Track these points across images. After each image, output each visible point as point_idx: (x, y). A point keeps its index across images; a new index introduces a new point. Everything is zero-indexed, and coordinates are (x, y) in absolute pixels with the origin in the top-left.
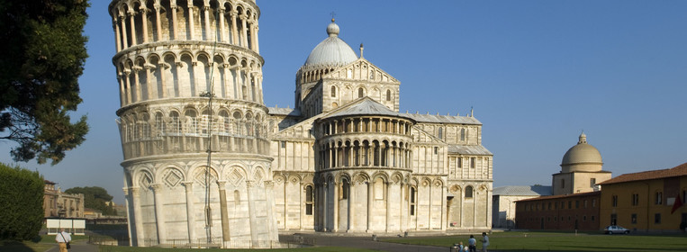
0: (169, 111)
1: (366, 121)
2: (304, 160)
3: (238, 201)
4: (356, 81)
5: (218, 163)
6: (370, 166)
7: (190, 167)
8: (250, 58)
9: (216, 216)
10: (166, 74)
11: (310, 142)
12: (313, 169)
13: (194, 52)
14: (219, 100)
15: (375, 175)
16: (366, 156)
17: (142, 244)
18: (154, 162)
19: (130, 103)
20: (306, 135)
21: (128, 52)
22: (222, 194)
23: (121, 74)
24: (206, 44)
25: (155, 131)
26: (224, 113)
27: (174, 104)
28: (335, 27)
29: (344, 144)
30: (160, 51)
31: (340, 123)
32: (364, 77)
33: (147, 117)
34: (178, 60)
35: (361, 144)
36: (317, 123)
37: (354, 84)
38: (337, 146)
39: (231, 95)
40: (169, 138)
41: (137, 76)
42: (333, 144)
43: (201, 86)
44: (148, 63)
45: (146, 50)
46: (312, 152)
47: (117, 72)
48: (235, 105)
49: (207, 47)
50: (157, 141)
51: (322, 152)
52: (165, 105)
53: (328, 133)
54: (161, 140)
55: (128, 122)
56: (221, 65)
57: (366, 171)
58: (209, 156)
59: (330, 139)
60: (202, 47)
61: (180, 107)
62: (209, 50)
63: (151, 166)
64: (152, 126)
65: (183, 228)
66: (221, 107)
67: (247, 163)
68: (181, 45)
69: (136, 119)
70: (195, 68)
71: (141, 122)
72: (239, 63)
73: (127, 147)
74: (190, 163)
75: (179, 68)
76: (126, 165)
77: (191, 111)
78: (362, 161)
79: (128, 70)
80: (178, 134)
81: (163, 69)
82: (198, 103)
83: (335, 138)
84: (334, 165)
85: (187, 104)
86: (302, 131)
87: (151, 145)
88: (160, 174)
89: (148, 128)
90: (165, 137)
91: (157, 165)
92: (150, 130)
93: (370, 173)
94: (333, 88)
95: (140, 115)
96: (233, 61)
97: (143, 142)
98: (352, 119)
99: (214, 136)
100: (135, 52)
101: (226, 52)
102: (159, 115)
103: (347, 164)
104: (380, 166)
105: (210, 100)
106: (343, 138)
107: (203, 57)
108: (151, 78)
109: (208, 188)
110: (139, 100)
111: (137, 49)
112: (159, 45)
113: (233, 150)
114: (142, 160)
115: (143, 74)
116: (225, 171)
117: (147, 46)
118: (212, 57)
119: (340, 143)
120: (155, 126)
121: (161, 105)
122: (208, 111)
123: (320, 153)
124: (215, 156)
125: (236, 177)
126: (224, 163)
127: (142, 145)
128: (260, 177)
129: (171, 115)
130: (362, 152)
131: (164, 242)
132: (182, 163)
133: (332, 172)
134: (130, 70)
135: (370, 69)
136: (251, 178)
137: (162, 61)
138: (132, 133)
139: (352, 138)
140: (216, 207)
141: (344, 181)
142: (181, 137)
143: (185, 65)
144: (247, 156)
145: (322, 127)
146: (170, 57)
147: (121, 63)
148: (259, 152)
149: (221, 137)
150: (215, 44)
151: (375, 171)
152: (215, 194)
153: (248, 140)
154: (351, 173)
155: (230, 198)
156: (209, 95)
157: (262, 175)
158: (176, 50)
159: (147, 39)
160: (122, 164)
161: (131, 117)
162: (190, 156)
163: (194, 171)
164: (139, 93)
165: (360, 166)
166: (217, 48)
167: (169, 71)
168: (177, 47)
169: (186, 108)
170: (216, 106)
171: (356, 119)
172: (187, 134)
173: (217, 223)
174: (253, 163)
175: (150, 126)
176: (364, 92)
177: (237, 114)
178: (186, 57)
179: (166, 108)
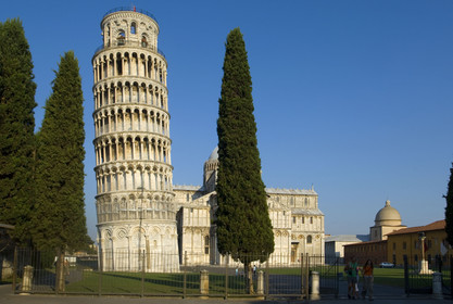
0: (121, 198)
3: (156, 246)
5: (145, 225)
7: (131, 227)
8: (165, 167)
10: (121, 177)
13: (135, 166)
14: (147, 191)
17: (104, 270)
18: (113, 225)
19: (102, 193)
21: (102, 166)
22: (147, 242)
23: (98, 177)
24: (141, 161)
25: (114, 208)
26: (150, 198)
27: (124, 194)
30: (118, 165)
33: (110, 201)
34: (127, 170)
39: (154, 188)
40: (120, 212)
41: (106, 178)
43: (138, 184)
44: (111, 172)
45: (110, 165)
47: (96, 176)
48: (156, 193)
49: (141, 163)
50: (114, 214)
52: (119, 194)
54: (116, 213)
55: (100, 203)
56: (149, 172)
58: (141, 222)
60: (139, 163)
61: (127, 195)
62: (143, 165)
63: (111, 227)
64: (112, 205)
66: (148, 194)
67: (161, 225)
68: (128, 162)
69: (104, 202)
70: (135, 174)
71: (107, 203)
72: (158, 170)
73: (99, 217)
74: (131, 225)
75: (127, 174)
76: (98, 226)
77: (132, 197)
79: (101, 175)
80: (125, 210)
81: (119, 175)
82: (136, 193)
85: (130, 193)
87: (111, 215)
88: (115, 231)
89: (110, 206)
91: (114, 227)
92: (111, 208)
95: (106, 200)
96: (155, 169)
99: (144, 210)
101: (152, 165)
102: (116, 199)
105: (142, 191)
107: (139, 168)
108: (113, 179)
109: (140, 239)
110: (106, 191)
111: (106, 165)
112: (117, 162)
113: (154, 218)
114: (106, 224)
115: (109, 177)
116: (149, 229)
117: (111, 163)
118: (144, 168)
120: (114, 205)
121: (117, 194)
122: (141, 197)
124: (144, 221)
125: (155, 233)
126: (148, 225)
127: (107, 215)
129: (122, 200)
131: (116, 269)
132: (127, 226)
136: (163, 233)
137: (118, 171)
142: (127, 211)
143: (130, 172)
144: (162, 221)
146: (122, 168)
147: (98, 172)
148: (169, 218)
149: (147, 211)
150: (146, 161)
152: (144, 242)
153: (163, 212)
155: (151, 245)
156: (142, 188)
157: (170, 231)
158: (126, 165)
159: (111, 160)
161: (102, 200)
162: (131, 222)
163: (133, 230)
164: (106, 188)
166: (147, 163)
168: (126, 163)
169: (130, 195)
170: (145, 194)
172: (130, 210)
174: (164, 225)
177: (157, 198)
178: (131, 168)
179: (120, 196)
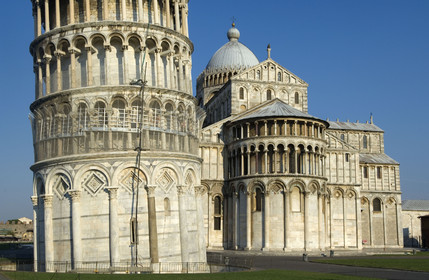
0: (95, 102)
1: (281, 123)
2: (212, 167)
3: (168, 211)
4: (264, 83)
5: (147, 163)
6: (287, 173)
7: (115, 168)
8: (183, 43)
9: (143, 230)
10: (93, 59)
11: (219, 147)
12: (221, 177)
13: (125, 35)
14: (151, 89)
15: (291, 183)
16: (281, 162)
18: (73, 162)
19: (49, 93)
20: (214, 139)
21: (50, 35)
22: (151, 202)
23: (39, 60)
24: (139, 25)
25: (76, 125)
26: (155, 104)
27: (101, 94)
28: (235, 31)
29: (257, 149)
30: (88, 33)
31: (253, 126)
32: (272, 79)
33: (67, 110)
34: (107, 42)
35: (276, 149)
36: (226, 127)
37: (262, 86)
38: (249, 151)
39: (161, 84)
40: (92, 134)
41: (59, 62)
42: (245, 149)
43: (131, 74)
44: (72, 47)
45: (71, 32)
46: (221, 158)
47: (35, 60)
48: (167, 95)
49: (139, 29)
50: (79, 137)
51: (233, 158)
52: (90, 94)
53: (239, 136)
54: (83, 137)
55: (45, 116)
56: (153, 49)
57: (281, 178)
58: (139, 155)
59: (242, 143)
60: (134, 29)
61: (107, 96)
62: (141, 32)
63: (69, 168)
64: (74, 119)
65: (104, 246)
66: (153, 97)
67: (179, 164)
68: (111, 26)
69: (55, 112)
70: (126, 52)
71: (60, 115)
72: (172, 48)
73: (41, 147)
74: (116, 164)
75: (108, 52)
77: (119, 102)
78: (277, 167)
79: (49, 56)
80: (104, 129)
81: (89, 53)
82: (128, 92)
83: (248, 143)
84: (246, 173)
85: (115, 93)
86: (210, 136)
87: (71, 143)
88: (80, 177)
89: (68, 122)
90: (88, 133)
91: (77, 167)
92: (71, 125)
93: (286, 181)
94: (242, 90)
95: (59, 107)
96: (165, 46)
97: (61, 138)
98: (265, 121)
99: (144, 131)
100: (58, 35)
101: (160, 36)
102: (83, 106)
103: (260, 170)
104: (297, 174)
105: (142, 89)
106: (257, 142)
107: (135, 40)
108: (75, 64)
109: (135, 195)
110: (59, 89)
111: (61, 32)
112: (87, 26)
113: (165, 148)
114: (59, 161)
115: (66, 60)
116: (155, 174)
117: (74, 28)
118: (144, 40)
119: (253, 148)
120: (78, 119)
121: (86, 95)
122: (139, 102)
123: (230, 159)
124: (145, 155)
125: (165, 181)
126: (154, 164)
127: (60, 143)
128: (191, 181)
129: (96, 106)
130: (276, 157)
131: (79, 266)
132: (106, 164)
133: (244, 181)
134: (50, 56)
135: (278, 70)
136: (182, 182)
137: (89, 44)
138: (49, 129)
139: (266, 142)
140: (143, 219)
141: (258, 190)
142: (107, 133)
143: (114, 49)
144: (179, 156)
145: (233, 131)
146: (98, 40)
147: (41, 49)
148: (190, 151)
149: (151, 132)
150: (148, 26)
151: (291, 178)
152: (143, 203)
153: (180, 136)
154: (265, 181)
155: (159, 207)
156: (140, 84)
157: (193, 179)
158: (106, 31)
159: (73, 20)
160: (32, 168)
161: (48, 110)
162: (117, 156)
163: (119, 175)
164: (59, 82)
165: (275, 174)
166: (150, 31)
167: (95, 56)
168: (106, 28)
169: (114, 97)
170: (147, 96)
171: (270, 121)
172: (114, 129)
173: (143, 239)
174: (185, 164)
175: (71, 120)
176: (273, 94)
177: (169, 106)
178: (116, 41)
179: (91, 98)
